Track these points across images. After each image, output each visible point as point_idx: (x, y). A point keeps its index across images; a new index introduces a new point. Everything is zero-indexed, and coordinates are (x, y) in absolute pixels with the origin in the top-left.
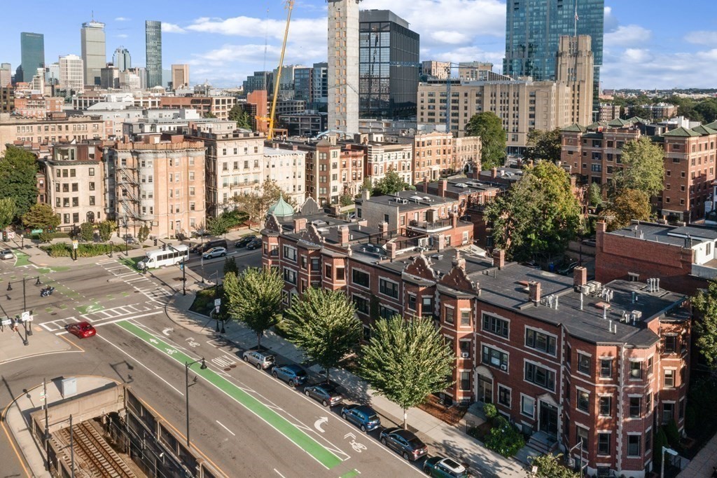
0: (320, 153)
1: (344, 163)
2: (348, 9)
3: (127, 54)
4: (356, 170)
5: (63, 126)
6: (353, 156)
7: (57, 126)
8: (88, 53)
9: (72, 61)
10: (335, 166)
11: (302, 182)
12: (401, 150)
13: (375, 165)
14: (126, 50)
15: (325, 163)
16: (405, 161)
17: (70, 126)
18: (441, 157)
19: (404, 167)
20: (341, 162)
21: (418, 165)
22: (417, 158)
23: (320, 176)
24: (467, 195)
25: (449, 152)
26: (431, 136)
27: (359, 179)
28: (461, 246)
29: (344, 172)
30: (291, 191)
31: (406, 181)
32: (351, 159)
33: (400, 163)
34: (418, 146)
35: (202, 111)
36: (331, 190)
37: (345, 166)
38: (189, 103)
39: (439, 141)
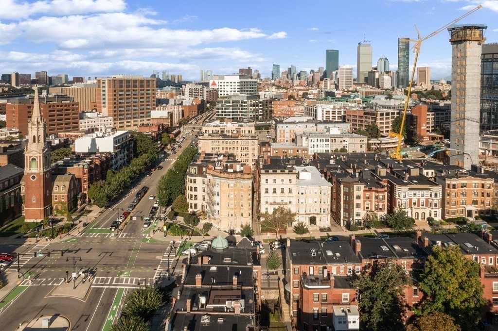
0: (344, 186)
1: (368, 196)
2: (467, 50)
3: (386, 61)
4: (378, 202)
5: (236, 141)
6: (377, 192)
7: (232, 141)
8: (361, 62)
9: (346, 69)
10: (358, 197)
11: (327, 206)
12: (429, 189)
13: (398, 200)
14: (386, 59)
15: (349, 194)
16: (432, 199)
17: (239, 141)
18: (479, 199)
19: (431, 204)
20: (364, 195)
21: (448, 203)
22: (447, 197)
23: (344, 203)
24: (373, 260)
25: (488, 195)
26: (466, 180)
27: (381, 209)
28: (339, 304)
29: (368, 203)
30: (318, 212)
31: (433, 216)
32: (374, 193)
33: (427, 200)
34: (449, 187)
35: (370, 120)
36: (355, 215)
37: (368, 198)
38: (362, 115)
39: (477, 185)
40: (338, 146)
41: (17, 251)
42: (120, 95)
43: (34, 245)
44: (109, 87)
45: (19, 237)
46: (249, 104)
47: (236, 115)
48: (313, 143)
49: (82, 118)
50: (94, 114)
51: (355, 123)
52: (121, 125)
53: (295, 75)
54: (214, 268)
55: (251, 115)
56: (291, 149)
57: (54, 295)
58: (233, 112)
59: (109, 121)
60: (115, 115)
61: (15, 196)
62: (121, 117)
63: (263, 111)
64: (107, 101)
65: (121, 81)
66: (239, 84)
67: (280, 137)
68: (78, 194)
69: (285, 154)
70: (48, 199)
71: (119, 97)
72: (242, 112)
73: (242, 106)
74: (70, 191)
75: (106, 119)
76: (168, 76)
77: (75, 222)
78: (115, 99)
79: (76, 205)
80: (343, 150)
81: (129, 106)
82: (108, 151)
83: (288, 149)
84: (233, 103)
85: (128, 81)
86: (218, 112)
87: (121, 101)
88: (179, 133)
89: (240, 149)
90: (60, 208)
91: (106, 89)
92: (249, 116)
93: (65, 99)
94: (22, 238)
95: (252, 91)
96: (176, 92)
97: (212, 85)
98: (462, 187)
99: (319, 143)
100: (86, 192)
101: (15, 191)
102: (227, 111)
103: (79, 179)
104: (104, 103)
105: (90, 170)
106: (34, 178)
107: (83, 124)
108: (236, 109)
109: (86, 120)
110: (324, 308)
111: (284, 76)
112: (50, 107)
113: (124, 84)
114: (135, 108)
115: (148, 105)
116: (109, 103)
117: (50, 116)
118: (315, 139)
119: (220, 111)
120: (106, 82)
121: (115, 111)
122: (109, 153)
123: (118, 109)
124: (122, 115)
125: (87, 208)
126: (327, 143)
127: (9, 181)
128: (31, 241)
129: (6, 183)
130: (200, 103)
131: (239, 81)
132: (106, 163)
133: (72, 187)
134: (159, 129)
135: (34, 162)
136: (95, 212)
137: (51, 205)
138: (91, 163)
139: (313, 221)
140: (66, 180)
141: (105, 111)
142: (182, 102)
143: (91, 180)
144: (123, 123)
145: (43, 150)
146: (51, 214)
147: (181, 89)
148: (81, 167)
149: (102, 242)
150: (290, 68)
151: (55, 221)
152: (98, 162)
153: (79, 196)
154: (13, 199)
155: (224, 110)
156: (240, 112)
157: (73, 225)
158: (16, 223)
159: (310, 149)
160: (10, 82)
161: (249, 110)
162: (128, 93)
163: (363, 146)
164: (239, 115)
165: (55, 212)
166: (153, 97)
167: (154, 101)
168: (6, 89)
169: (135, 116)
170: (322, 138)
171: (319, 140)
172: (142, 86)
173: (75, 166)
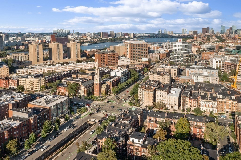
0: (182, 98)
4: (194, 104)
5: (162, 76)
7: (160, 76)
10: (187, 101)
12: (212, 102)
13: (201, 104)
15: (184, 100)
17: (163, 76)
20: (189, 101)
22: (219, 105)
24: (168, 119)
25: (235, 107)
26: (226, 100)
27: (194, 106)
28: (156, 127)
29: (190, 104)
30: (174, 104)
31: (213, 111)
32: (192, 101)
33: (211, 106)
34: (219, 102)
35: (234, 68)
36: (186, 107)
37: (191, 102)
38: (231, 65)
39: (231, 103)
40: (206, 80)
41: (91, 104)
42: (133, 50)
43: (95, 103)
44: (129, 47)
45: (92, 100)
46: (184, 56)
47: (178, 60)
48: (196, 78)
49: (119, 59)
50: (124, 58)
51: (228, 68)
52: (134, 62)
53: (234, 31)
54: (129, 114)
55: (185, 61)
56: (187, 79)
57: (97, 115)
58: (177, 59)
59: (129, 60)
60: (131, 58)
61: (92, 89)
62: (134, 59)
63: (191, 59)
64: (128, 52)
65: (134, 45)
66: (182, 46)
67: (187, 73)
68: (108, 90)
69: (184, 81)
70: (100, 91)
71: (133, 51)
72: (181, 59)
73: (181, 56)
74: (106, 89)
75: (128, 59)
76: (166, 32)
77: (106, 98)
78: (131, 52)
79: (108, 93)
80: (208, 82)
81: (137, 54)
82: (120, 76)
83: (186, 79)
84: (177, 55)
85: (136, 45)
86: (171, 59)
87: (134, 52)
88: (154, 66)
89: (163, 79)
90: (103, 93)
91: (128, 48)
92: (184, 61)
93: (113, 52)
94: (93, 101)
95: (189, 49)
96: (159, 46)
97: (179, 41)
98: (225, 103)
99: (198, 78)
100: (111, 89)
101: (92, 87)
102: (175, 58)
103: (109, 85)
104: (127, 53)
105: (113, 83)
106: (97, 84)
107: (120, 61)
108: (178, 57)
109: (121, 60)
110: (153, 128)
111: (228, 31)
112: (108, 55)
113: (135, 46)
114: (139, 55)
115: (144, 54)
116: (129, 53)
117: (108, 58)
118: (197, 76)
119: (172, 58)
120: (128, 45)
121: (131, 56)
122: (120, 77)
123: (132, 56)
124: (134, 58)
125: (111, 94)
126: (202, 78)
127: (89, 85)
128: (95, 102)
129: (90, 85)
130: (168, 52)
131: (182, 45)
132: (119, 80)
133: (107, 88)
134: (143, 66)
135: (97, 80)
136: (113, 95)
137: (101, 92)
138: (113, 80)
139: (172, 107)
140: (105, 86)
141: (128, 56)
142: (160, 52)
143: (113, 86)
144: (134, 61)
145: (99, 77)
146: (101, 95)
147: (162, 45)
148: (110, 82)
149: (111, 104)
150: (232, 27)
151: (102, 97)
152: (115, 80)
153: (109, 90)
154: (92, 90)
155: (173, 58)
156: (180, 59)
157: (106, 99)
158: (92, 96)
159: (194, 80)
160: (100, 36)
161: (184, 58)
162: (136, 49)
163: (217, 81)
164: (180, 60)
165: (102, 94)
166: (147, 51)
167: (147, 52)
168: (99, 40)
169: (139, 58)
170: (200, 76)
171: (198, 77)
172: (142, 46)
173: (108, 81)
